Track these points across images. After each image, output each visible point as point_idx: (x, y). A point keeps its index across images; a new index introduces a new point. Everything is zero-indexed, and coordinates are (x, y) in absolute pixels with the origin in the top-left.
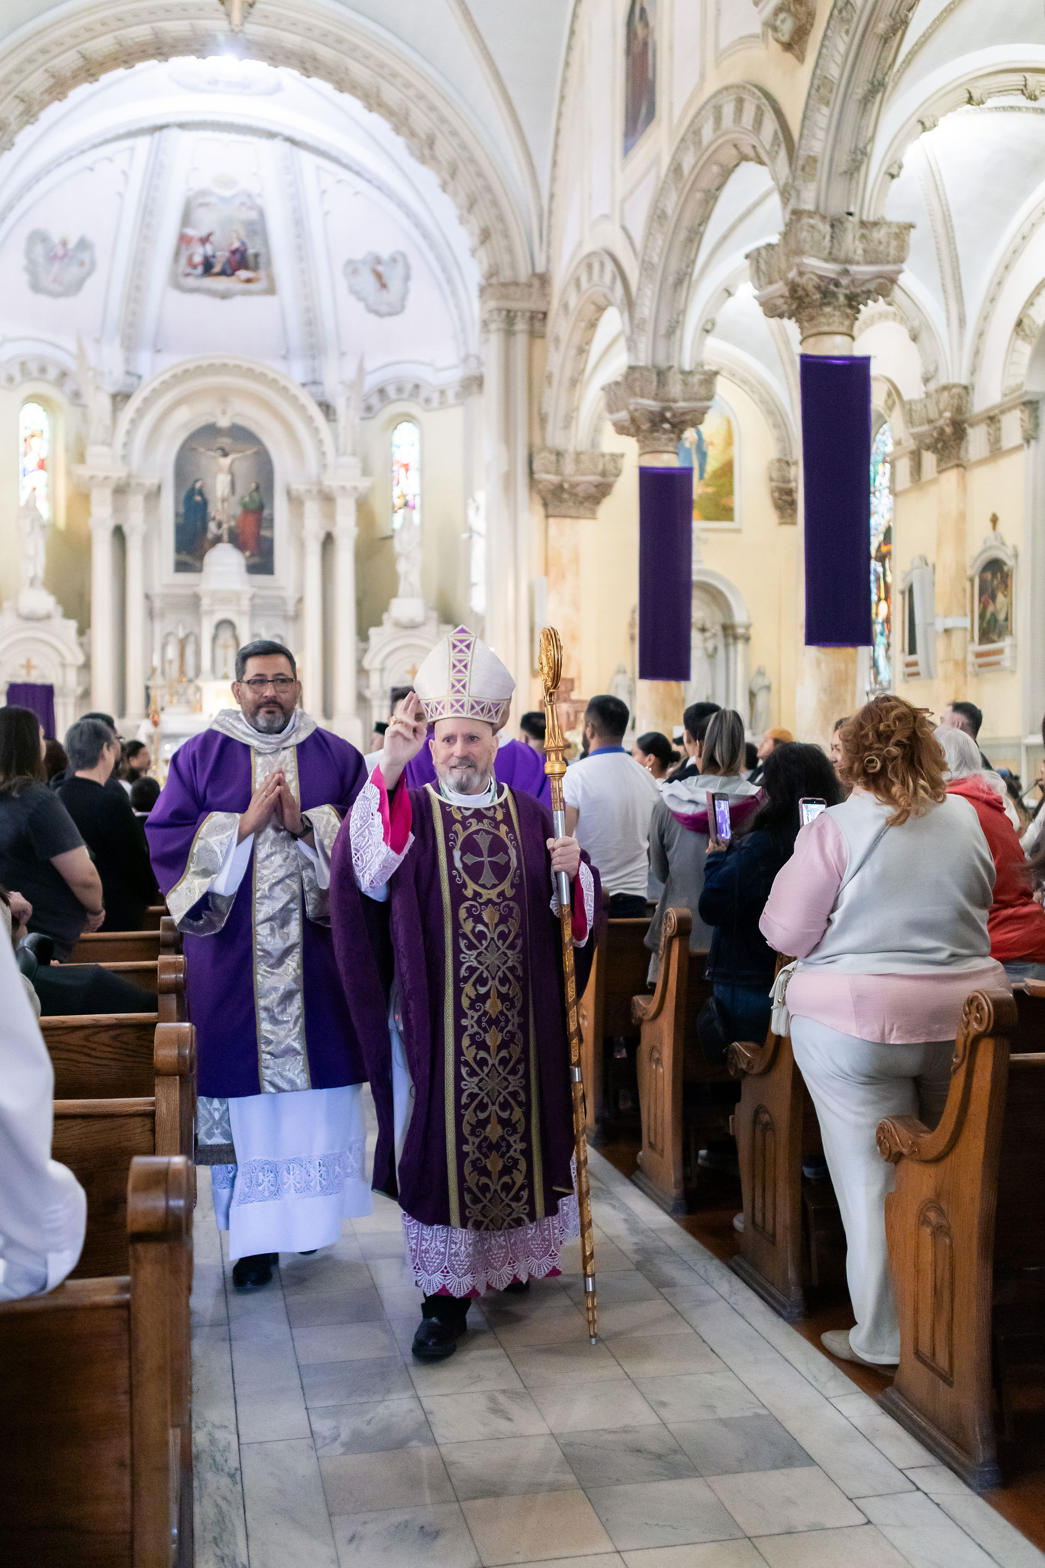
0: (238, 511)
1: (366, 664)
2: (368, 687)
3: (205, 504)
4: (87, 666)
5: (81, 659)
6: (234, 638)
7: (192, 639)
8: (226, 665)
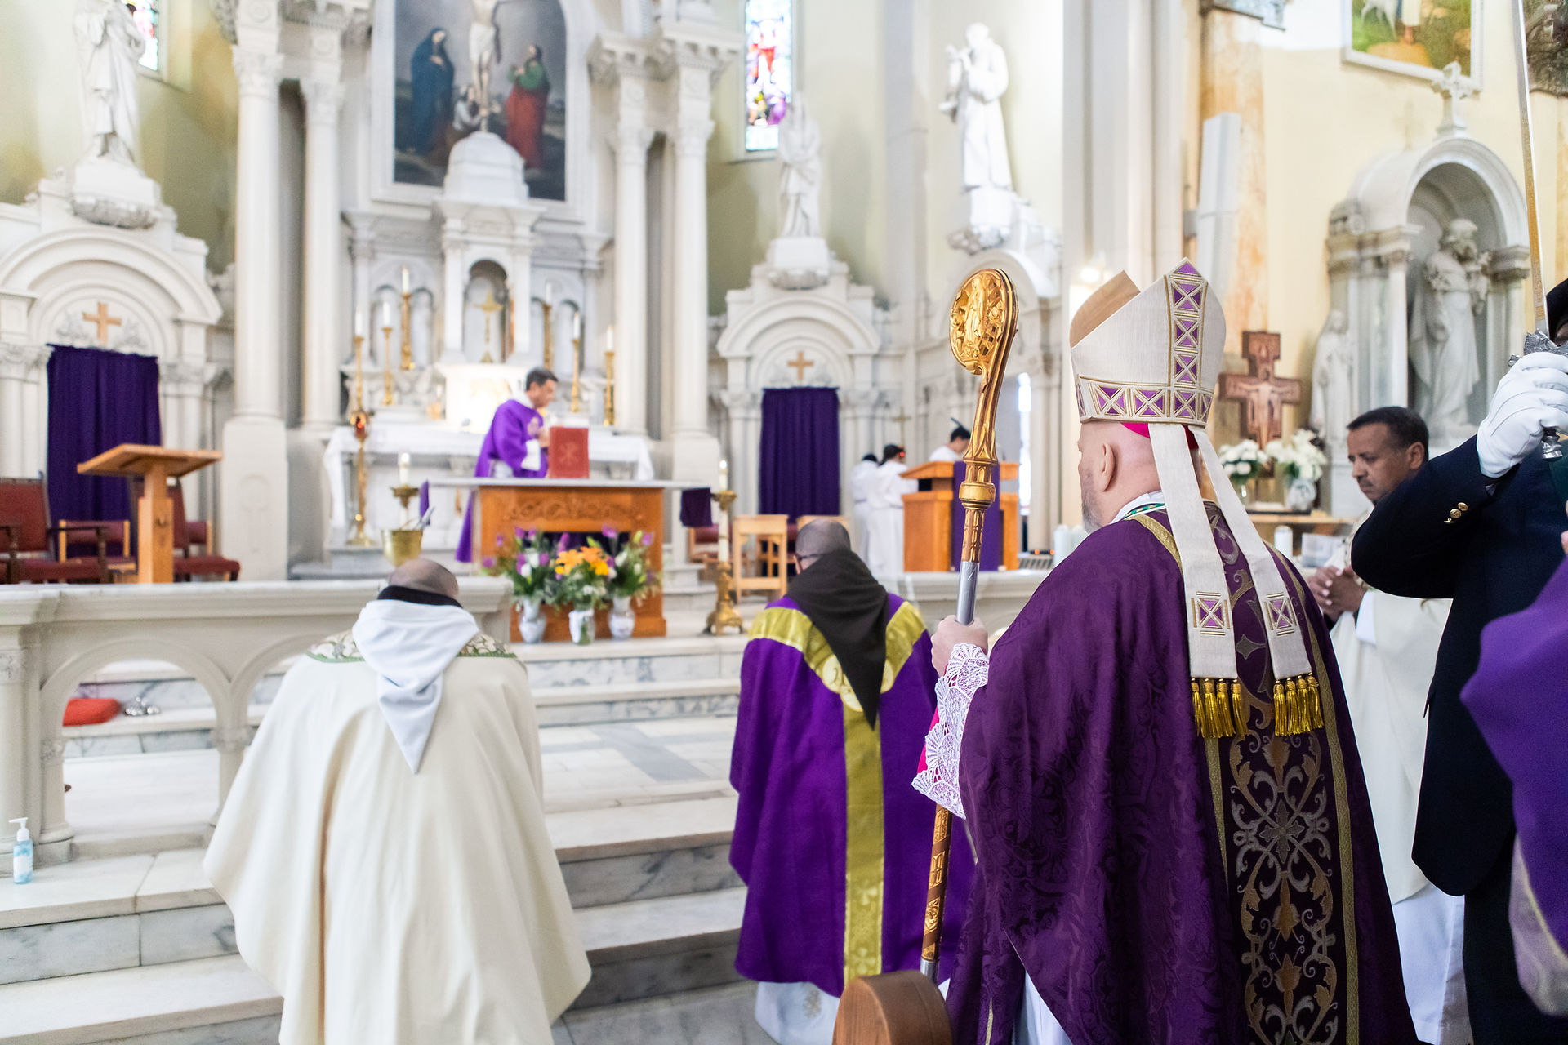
0: (507, 90)
1: (723, 348)
2: (725, 387)
3: (449, 71)
4: (225, 328)
5: (214, 314)
6: (501, 295)
7: (424, 298)
8: (488, 340)
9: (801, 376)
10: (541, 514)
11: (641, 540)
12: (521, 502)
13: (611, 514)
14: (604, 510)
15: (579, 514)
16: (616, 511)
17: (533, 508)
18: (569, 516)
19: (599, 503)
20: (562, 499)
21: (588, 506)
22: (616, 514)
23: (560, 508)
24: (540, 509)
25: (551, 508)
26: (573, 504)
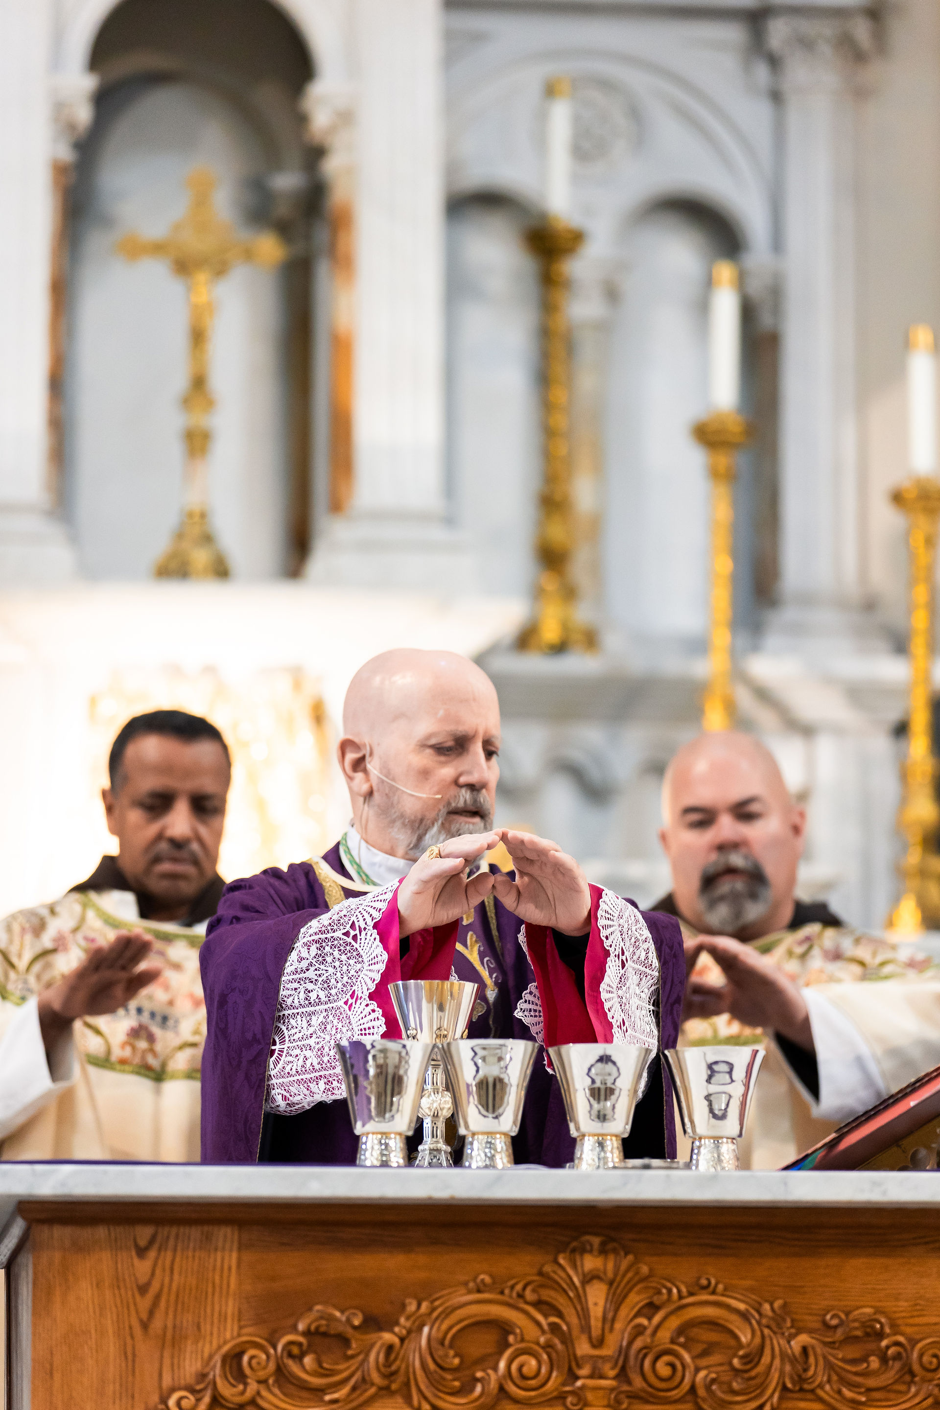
10: (394, 1381)
12: (272, 1310)
13: (821, 1386)
14: (777, 1362)
15: (625, 1388)
16: (854, 1361)
17: (345, 1341)
18: (561, 1398)
19: (745, 1316)
20: (519, 1287)
21: (681, 1330)
22: (852, 1386)
23: (507, 1345)
24: (390, 1348)
25: (451, 1346)
26: (584, 1315)
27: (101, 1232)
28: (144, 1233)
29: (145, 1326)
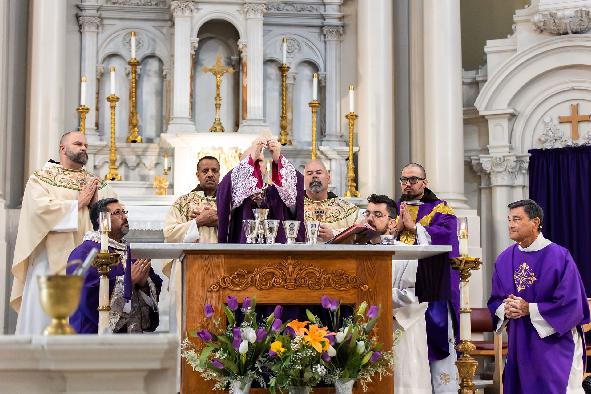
6: (235, 58)
7: (153, 65)
8: (218, 106)
9: (576, 134)
10: (253, 283)
11: (365, 314)
12: (231, 270)
13: (332, 284)
14: (324, 280)
15: (296, 284)
16: (338, 280)
17: (244, 276)
18: (284, 286)
19: (318, 271)
20: (276, 266)
21: (306, 274)
22: (338, 284)
23: (274, 277)
24: (252, 277)
25: (264, 277)
26: (288, 271)
27: (199, 256)
28: (207, 256)
29: (207, 273)
